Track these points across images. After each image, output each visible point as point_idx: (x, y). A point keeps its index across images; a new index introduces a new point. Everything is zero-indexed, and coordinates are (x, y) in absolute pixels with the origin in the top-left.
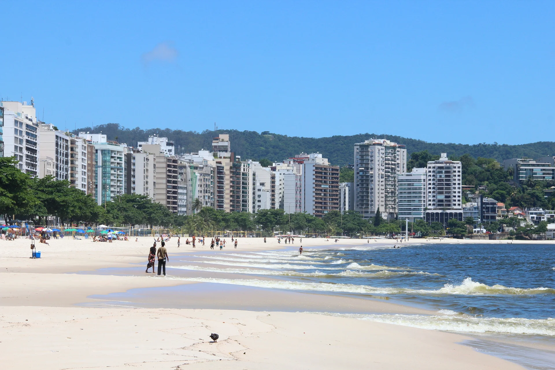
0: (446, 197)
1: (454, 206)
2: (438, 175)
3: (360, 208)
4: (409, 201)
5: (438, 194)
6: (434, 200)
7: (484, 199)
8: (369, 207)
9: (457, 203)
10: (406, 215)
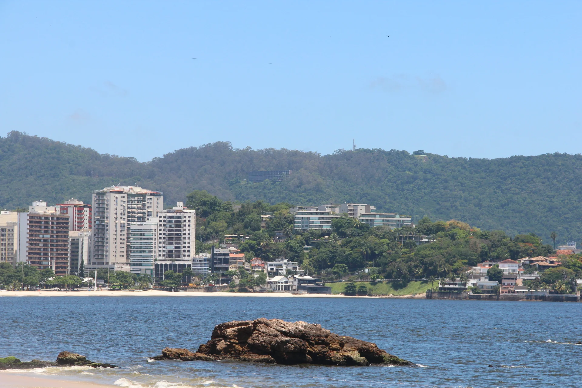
0: (176, 248)
1: (184, 257)
2: (168, 225)
3: (96, 258)
4: (141, 252)
5: (168, 245)
6: (164, 251)
7: (215, 250)
8: (105, 257)
9: (187, 254)
10: (138, 266)
